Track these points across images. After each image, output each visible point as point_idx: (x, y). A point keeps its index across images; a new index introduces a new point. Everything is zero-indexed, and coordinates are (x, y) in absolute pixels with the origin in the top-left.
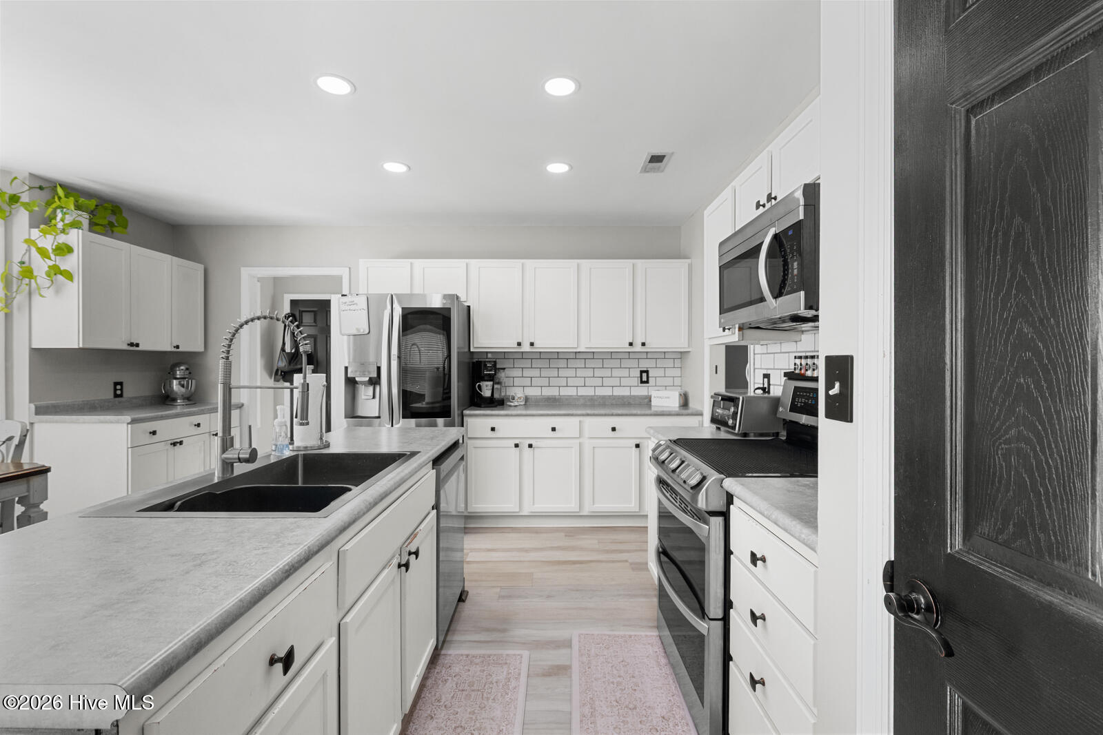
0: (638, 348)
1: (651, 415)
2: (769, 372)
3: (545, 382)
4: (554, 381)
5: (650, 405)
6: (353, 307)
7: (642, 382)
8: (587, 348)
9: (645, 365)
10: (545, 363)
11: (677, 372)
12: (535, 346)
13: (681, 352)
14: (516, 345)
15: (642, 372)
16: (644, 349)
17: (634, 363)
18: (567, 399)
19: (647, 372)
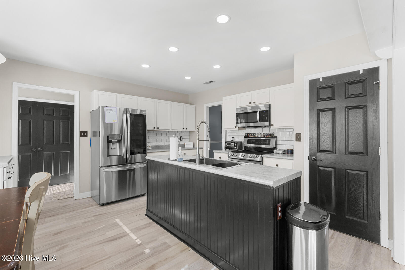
0: (185, 130)
1: (185, 150)
2: (234, 136)
3: (155, 141)
4: (158, 140)
5: (185, 147)
6: (111, 112)
7: (181, 140)
8: (172, 130)
9: (181, 135)
10: (155, 135)
11: (188, 137)
12: (159, 129)
13: (190, 131)
14: (153, 128)
15: (181, 137)
16: (186, 130)
17: (178, 134)
18: (162, 146)
19: (182, 137)
